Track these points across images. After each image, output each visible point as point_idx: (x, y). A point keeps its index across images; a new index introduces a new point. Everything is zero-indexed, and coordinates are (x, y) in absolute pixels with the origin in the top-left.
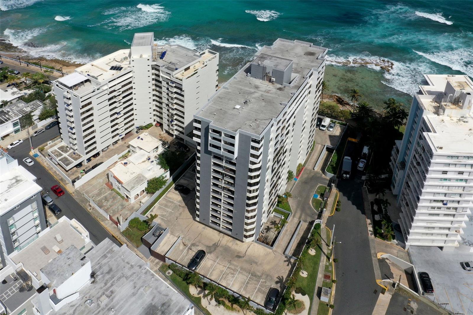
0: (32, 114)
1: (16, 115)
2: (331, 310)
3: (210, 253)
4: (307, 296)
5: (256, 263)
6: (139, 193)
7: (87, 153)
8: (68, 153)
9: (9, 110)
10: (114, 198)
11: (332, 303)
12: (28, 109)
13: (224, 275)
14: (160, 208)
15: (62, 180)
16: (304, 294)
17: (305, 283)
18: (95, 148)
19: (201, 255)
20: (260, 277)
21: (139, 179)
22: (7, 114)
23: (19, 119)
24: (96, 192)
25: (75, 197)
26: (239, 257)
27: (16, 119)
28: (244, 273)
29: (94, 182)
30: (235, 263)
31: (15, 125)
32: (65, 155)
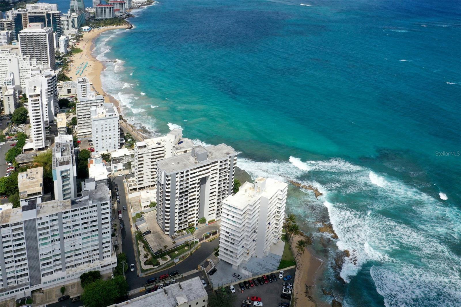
0: (131, 163)
1: (125, 161)
2: (174, 265)
3: (153, 233)
4: (171, 258)
5: (164, 242)
6: (146, 205)
7: (139, 184)
8: (134, 183)
9: (124, 158)
10: (138, 206)
11: (177, 264)
12: (130, 160)
13: (151, 241)
14: (149, 214)
15: (127, 193)
16: (170, 257)
17: (174, 255)
18: (142, 184)
19: (149, 232)
20: (161, 246)
21: (148, 200)
22: (123, 160)
23: (126, 164)
24: (134, 201)
25: (127, 201)
26: (161, 238)
27: (125, 163)
28: (158, 243)
29: (136, 198)
30: (157, 239)
31: (123, 166)
32: (132, 183)
